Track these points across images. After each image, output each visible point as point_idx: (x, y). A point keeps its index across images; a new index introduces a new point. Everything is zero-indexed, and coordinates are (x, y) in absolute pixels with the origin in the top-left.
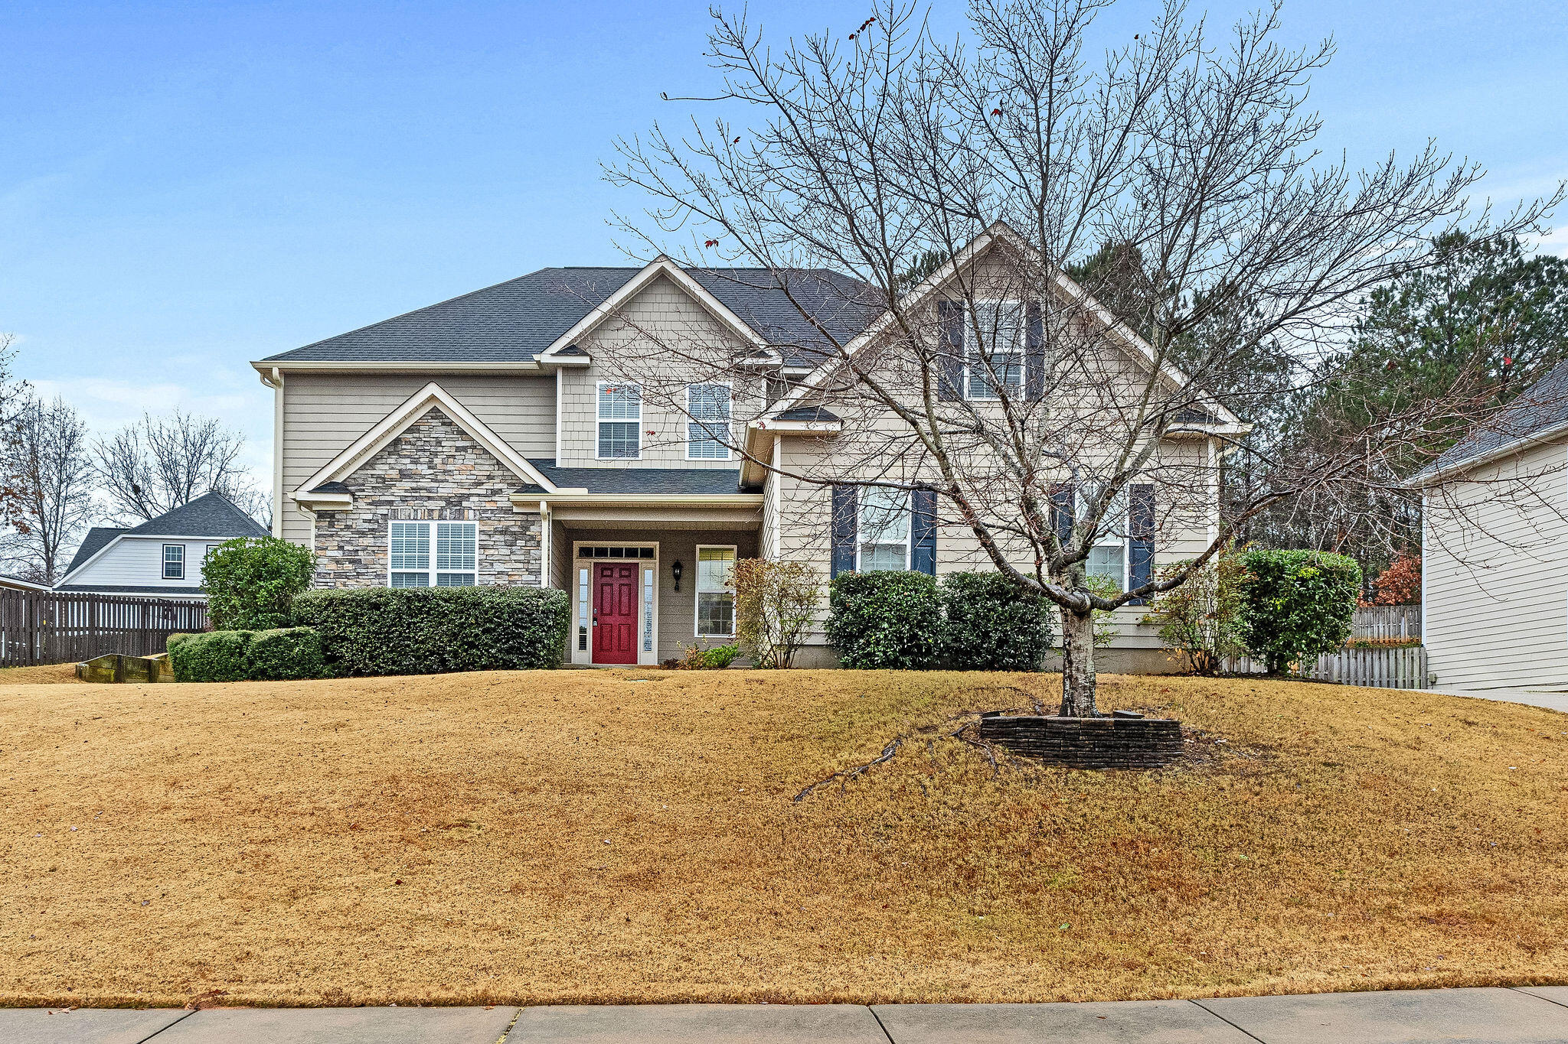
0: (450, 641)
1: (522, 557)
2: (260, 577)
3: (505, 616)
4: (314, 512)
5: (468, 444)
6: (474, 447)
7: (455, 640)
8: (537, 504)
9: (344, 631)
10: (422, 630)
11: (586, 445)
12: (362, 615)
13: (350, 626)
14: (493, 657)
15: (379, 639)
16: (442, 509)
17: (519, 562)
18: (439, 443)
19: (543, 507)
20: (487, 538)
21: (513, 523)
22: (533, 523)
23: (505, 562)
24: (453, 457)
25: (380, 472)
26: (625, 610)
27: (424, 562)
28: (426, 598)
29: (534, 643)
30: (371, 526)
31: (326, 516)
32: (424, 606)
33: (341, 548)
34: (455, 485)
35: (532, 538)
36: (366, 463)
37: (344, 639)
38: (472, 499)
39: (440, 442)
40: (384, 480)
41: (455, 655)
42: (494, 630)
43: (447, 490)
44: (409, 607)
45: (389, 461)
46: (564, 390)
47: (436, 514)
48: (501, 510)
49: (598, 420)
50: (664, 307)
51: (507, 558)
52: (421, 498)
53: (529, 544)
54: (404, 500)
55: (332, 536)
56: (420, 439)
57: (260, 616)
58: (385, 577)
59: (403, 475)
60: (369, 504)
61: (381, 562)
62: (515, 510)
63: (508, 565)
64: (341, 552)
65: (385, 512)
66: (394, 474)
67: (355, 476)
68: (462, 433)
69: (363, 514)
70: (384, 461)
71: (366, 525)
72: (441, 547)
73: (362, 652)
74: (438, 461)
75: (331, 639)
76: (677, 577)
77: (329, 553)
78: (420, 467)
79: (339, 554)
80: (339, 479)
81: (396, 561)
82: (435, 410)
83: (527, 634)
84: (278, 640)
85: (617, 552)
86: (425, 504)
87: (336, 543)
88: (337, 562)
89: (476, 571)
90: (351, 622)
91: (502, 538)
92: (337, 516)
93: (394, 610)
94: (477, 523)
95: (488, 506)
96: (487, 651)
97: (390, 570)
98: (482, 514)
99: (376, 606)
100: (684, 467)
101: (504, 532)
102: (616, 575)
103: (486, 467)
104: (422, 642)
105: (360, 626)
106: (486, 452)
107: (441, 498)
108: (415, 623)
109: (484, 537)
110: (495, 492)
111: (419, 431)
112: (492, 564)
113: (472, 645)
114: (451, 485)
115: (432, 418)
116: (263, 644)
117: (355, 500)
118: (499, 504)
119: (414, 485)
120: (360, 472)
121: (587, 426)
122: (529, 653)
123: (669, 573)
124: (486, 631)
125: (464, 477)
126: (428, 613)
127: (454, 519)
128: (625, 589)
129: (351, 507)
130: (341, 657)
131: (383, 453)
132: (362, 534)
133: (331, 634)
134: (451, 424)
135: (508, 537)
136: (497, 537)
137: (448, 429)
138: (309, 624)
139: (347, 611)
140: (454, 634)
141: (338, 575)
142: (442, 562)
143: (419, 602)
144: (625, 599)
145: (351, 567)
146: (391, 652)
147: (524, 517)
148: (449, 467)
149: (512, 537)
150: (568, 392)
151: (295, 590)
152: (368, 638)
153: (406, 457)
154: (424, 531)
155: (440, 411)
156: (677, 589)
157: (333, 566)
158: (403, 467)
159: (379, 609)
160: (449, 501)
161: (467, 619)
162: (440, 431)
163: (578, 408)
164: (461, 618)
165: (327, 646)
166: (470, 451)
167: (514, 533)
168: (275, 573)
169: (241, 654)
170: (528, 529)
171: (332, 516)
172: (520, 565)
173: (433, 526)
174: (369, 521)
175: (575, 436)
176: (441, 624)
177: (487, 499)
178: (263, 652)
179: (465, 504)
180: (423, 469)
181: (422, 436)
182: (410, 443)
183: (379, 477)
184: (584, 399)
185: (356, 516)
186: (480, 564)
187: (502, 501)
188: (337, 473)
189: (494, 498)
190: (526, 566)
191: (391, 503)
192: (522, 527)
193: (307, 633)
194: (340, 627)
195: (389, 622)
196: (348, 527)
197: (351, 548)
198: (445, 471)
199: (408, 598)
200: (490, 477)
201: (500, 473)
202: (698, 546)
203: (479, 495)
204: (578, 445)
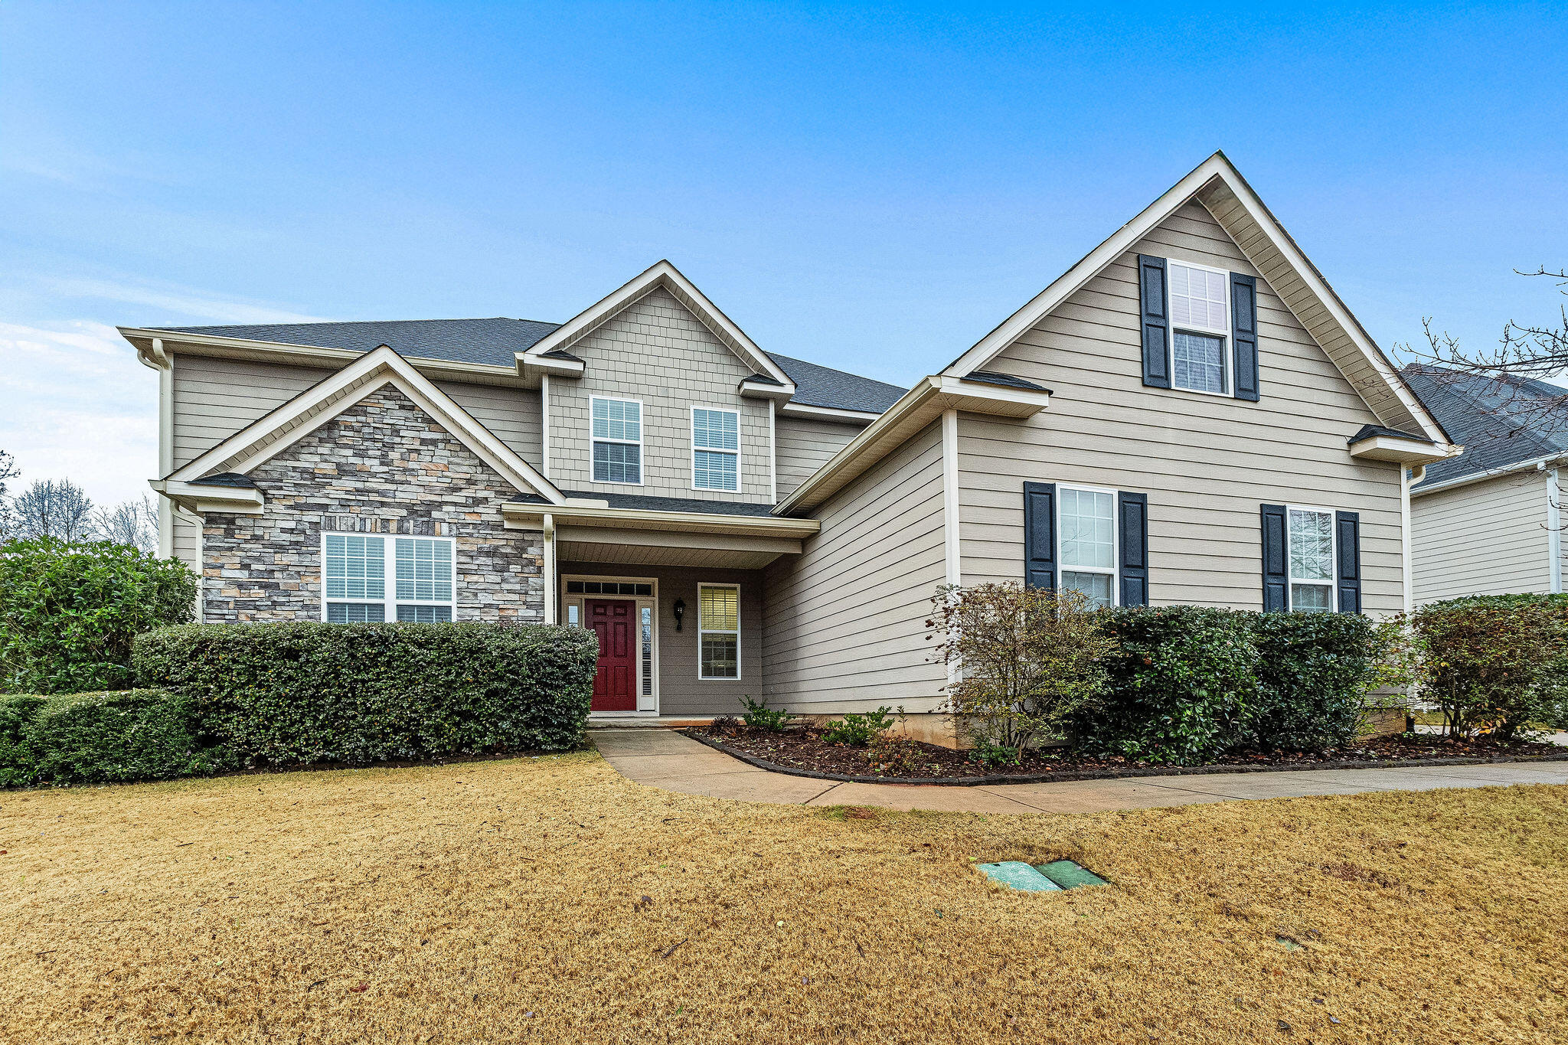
0: (429, 710)
1: (518, 587)
2: (69, 603)
3: (525, 670)
4: (199, 514)
5: (438, 436)
6: (447, 441)
7: (438, 707)
8: (539, 518)
9: (230, 695)
10: (377, 692)
11: (579, 465)
12: (265, 668)
13: (243, 686)
14: (504, 733)
15: (297, 707)
16: (402, 519)
17: (513, 592)
18: (396, 432)
19: (548, 521)
20: (468, 560)
21: (503, 542)
22: (531, 543)
23: (494, 592)
24: (417, 451)
25: (307, 465)
26: (620, 651)
27: (378, 589)
28: (384, 640)
29: (569, 709)
30: (294, 538)
31: (220, 521)
32: (381, 654)
33: (245, 567)
34: (421, 489)
35: (531, 562)
36: (285, 451)
37: (231, 707)
38: (445, 508)
39: (398, 431)
40: (313, 476)
41: (438, 730)
42: (506, 691)
43: (410, 494)
44: (353, 656)
45: (320, 450)
46: (551, 400)
47: (393, 526)
48: (487, 524)
49: (593, 439)
50: (664, 322)
51: (497, 587)
52: (371, 503)
53: (526, 570)
54: (344, 504)
55: (231, 549)
56: (367, 424)
57: (72, 668)
58: (317, 608)
59: (342, 471)
60: (290, 507)
61: (310, 587)
62: (507, 525)
63: (499, 596)
64: (246, 573)
65: (316, 519)
66: (329, 468)
67: (267, 468)
68: (431, 421)
69: (279, 521)
70: (312, 450)
71: (287, 537)
72: (402, 569)
73: (267, 729)
74: (394, 455)
75: (205, 708)
76: (678, 616)
77: (225, 573)
78: (368, 462)
79: (243, 576)
80: (242, 469)
81: (334, 588)
82: (388, 386)
83: (558, 696)
84: (92, 713)
85: (610, 588)
86: (377, 511)
87: (237, 560)
88: (240, 586)
89: (453, 603)
90: (244, 679)
91: (489, 561)
92: (239, 522)
93: (324, 660)
94: (453, 540)
95: (469, 519)
96: (495, 725)
97: (325, 600)
98: (460, 530)
99: (292, 654)
100: (691, 496)
101: (492, 553)
102: (610, 612)
103: (465, 469)
104: (379, 712)
105: (260, 686)
106: (463, 448)
107: (400, 505)
108: (363, 682)
109: (463, 559)
110: (477, 502)
111: (365, 413)
112: (476, 595)
113: (466, 716)
114: (414, 489)
115: (385, 398)
116: (60, 721)
117: (268, 500)
118: (484, 517)
119: (360, 485)
120: (273, 462)
121: (579, 444)
122: (560, 724)
123: (670, 612)
124: (491, 694)
125: (434, 479)
126: (388, 664)
127: (421, 533)
128: (621, 628)
129: (261, 510)
130: (226, 739)
131: (310, 439)
132: (280, 548)
133: (203, 700)
134: (413, 408)
135: (497, 561)
136: (482, 560)
137: (409, 414)
138: (163, 682)
139: (235, 661)
140: (436, 699)
141: (240, 605)
142: (402, 590)
143: (372, 645)
144: (620, 639)
145: (262, 593)
146: (323, 727)
147: (519, 536)
148: (411, 465)
149: (502, 561)
150: (555, 402)
151: (142, 625)
152: (278, 705)
153: (346, 446)
154: (378, 547)
155: (396, 389)
156: (679, 629)
157: (234, 592)
158: (343, 460)
159: (296, 658)
160: (412, 510)
161: (459, 675)
162: (397, 417)
163: (569, 423)
164: (449, 673)
165: (198, 721)
166: (441, 445)
167: (506, 555)
168: (100, 596)
169: (17, 738)
170: (524, 550)
171: (232, 522)
172: (516, 597)
173: (390, 542)
174: (291, 531)
175: (565, 454)
176: (411, 682)
177: (467, 510)
178: (61, 735)
179: (435, 514)
180: (374, 465)
181: (370, 420)
182: (352, 428)
183: (304, 471)
184: (575, 413)
185: (270, 524)
186: (459, 594)
187: (489, 514)
188: (235, 459)
189: (477, 510)
190: (523, 598)
191: (324, 507)
192: (516, 548)
193: (154, 700)
194: (222, 688)
195: (315, 679)
196: (256, 538)
197: (262, 567)
198: (405, 470)
199: (351, 641)
200: (471, 482)
201: (485, 477)
202: (700, 584)
203: (455, 504)
204: (569, 465)
